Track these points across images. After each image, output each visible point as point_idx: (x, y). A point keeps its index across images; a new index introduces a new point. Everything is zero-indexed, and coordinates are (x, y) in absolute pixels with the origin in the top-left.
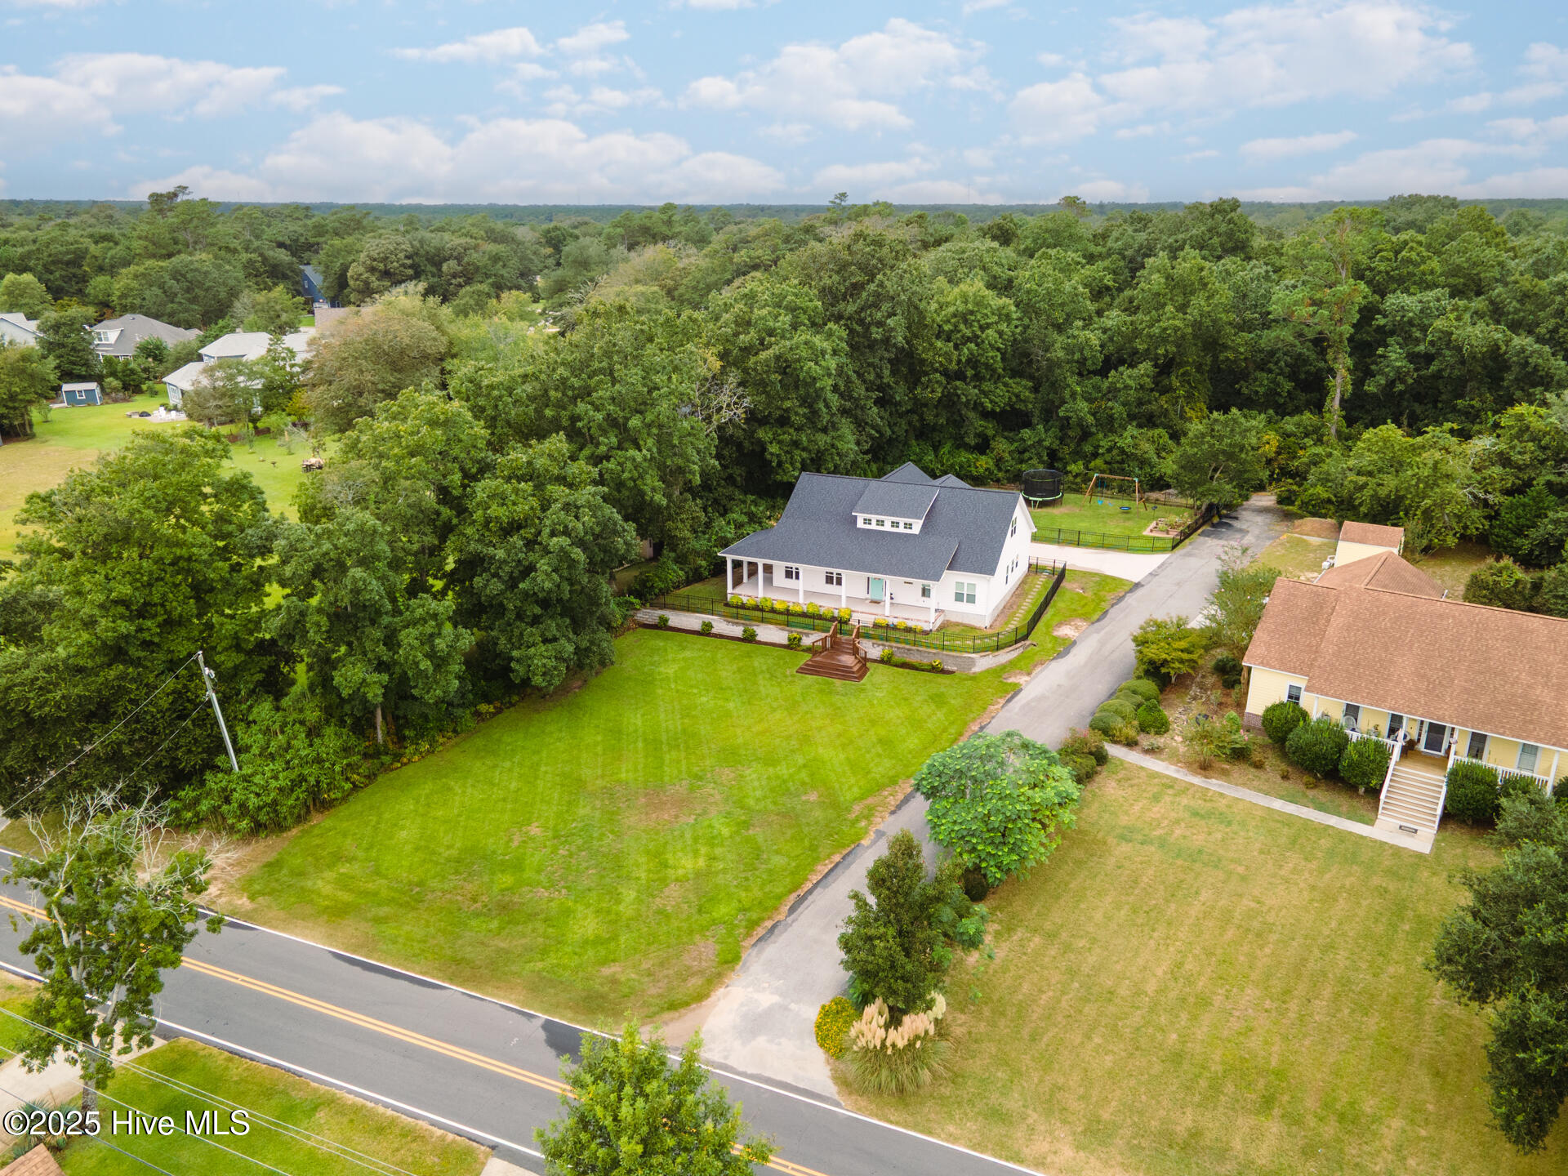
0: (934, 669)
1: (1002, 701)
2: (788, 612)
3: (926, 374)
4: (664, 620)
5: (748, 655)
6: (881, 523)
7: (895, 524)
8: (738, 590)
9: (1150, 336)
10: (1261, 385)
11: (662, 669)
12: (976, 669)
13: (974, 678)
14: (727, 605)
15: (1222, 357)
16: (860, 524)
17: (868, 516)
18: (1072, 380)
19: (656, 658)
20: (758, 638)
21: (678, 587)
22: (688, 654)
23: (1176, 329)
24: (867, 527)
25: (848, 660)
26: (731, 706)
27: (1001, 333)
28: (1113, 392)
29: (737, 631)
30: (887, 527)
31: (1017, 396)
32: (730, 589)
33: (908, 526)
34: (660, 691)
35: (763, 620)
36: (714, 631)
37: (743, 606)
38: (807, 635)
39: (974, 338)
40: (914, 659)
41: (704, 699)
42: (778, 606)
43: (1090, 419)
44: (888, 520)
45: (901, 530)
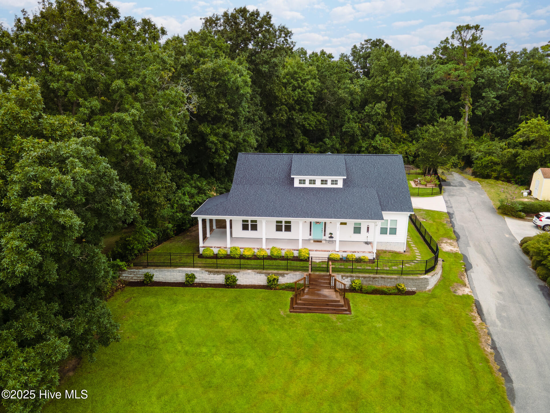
0: (400, 292)
1: (476, 315)
2: (255, 257)
3: (277, 105)
4: (149, 277)
5: (236, 300)
6: (313, 182)
7: (324, 182)
8: (208, 244)
9: (384, 87)
10: (428, 114)
11: (161, 328)
12: (429, 287)
13: (432, 295)
14: (201, 256)
15: (412, 100)
16: (297, 184)
17: (302, 177)
18: (348, 111)
19: (151, 316)
20: (238, 283)
21: (152, 247)
22: (180, 307)
23: (399, 82)
24: (302, 186)
25: (328, 293)
26: (249, 363)
27: (313, 84)
28: (369, 116)
29: (220, 279)
30: (318, 185)
31: (319, 121)
32: (201, 244)
33: (334, 182)
34: (168, 357)
35: (240, 267)
36: (197, 281)
37: (216, 257)
38: (283, 275)
39: (299, 87)
40: (378, 285)
41: (218, 359)
42: (247, 253)
43: (358, 132)
44: (318, 179)
45: (329, 185)
